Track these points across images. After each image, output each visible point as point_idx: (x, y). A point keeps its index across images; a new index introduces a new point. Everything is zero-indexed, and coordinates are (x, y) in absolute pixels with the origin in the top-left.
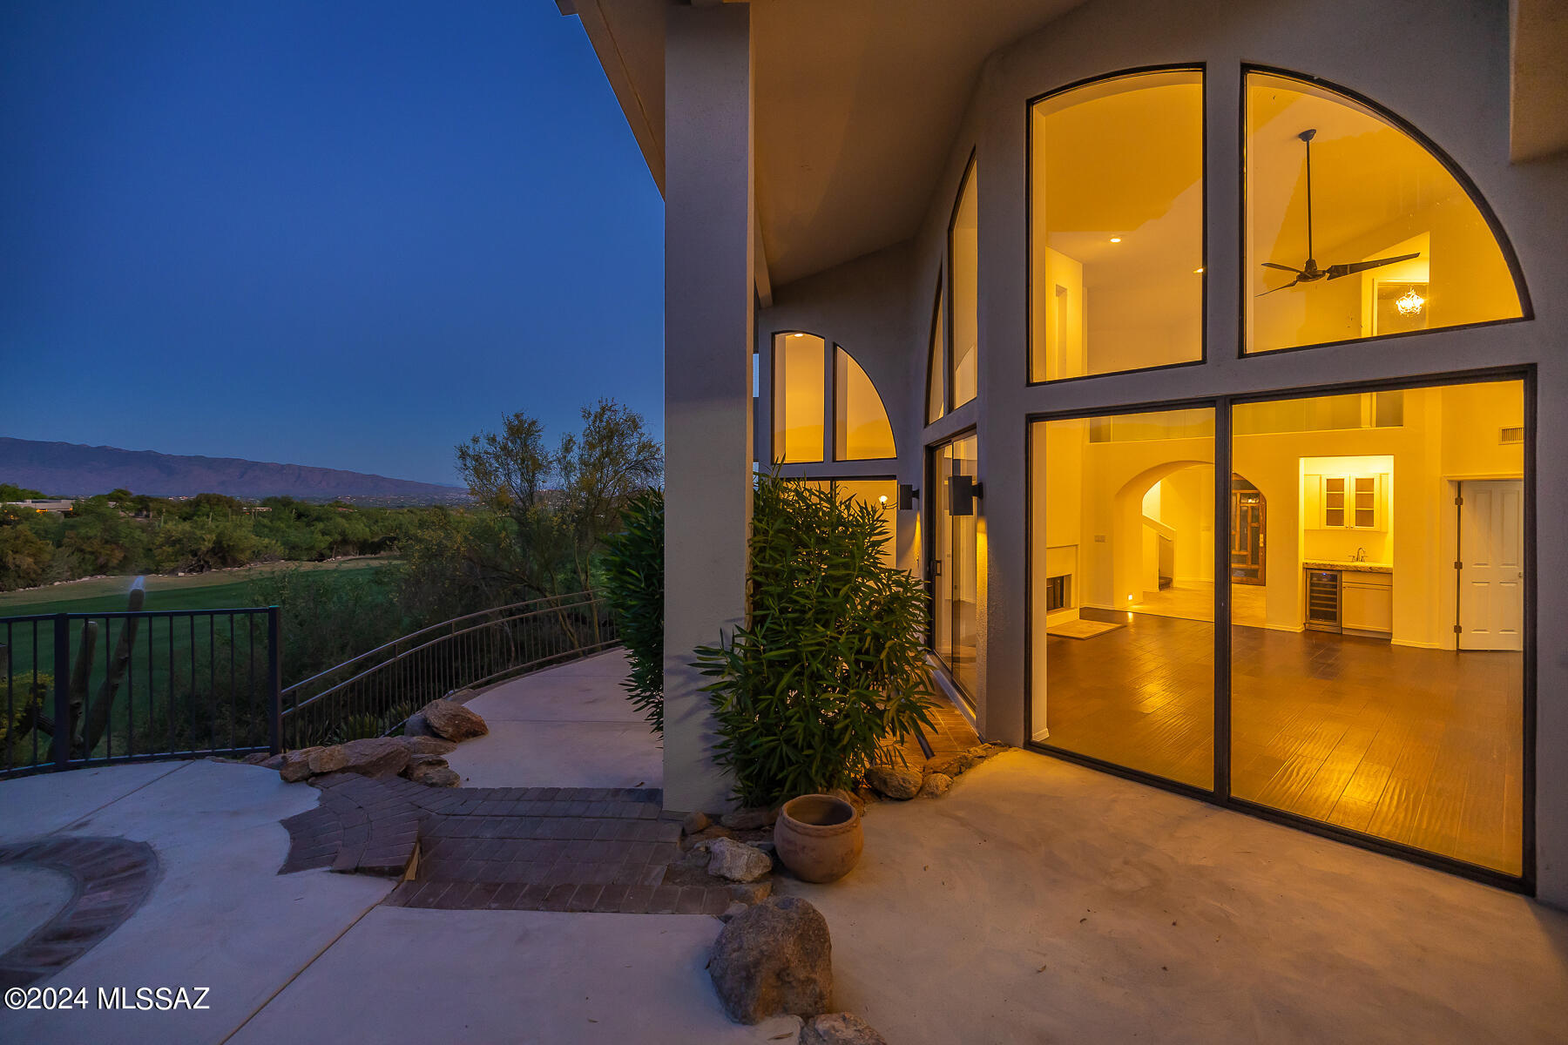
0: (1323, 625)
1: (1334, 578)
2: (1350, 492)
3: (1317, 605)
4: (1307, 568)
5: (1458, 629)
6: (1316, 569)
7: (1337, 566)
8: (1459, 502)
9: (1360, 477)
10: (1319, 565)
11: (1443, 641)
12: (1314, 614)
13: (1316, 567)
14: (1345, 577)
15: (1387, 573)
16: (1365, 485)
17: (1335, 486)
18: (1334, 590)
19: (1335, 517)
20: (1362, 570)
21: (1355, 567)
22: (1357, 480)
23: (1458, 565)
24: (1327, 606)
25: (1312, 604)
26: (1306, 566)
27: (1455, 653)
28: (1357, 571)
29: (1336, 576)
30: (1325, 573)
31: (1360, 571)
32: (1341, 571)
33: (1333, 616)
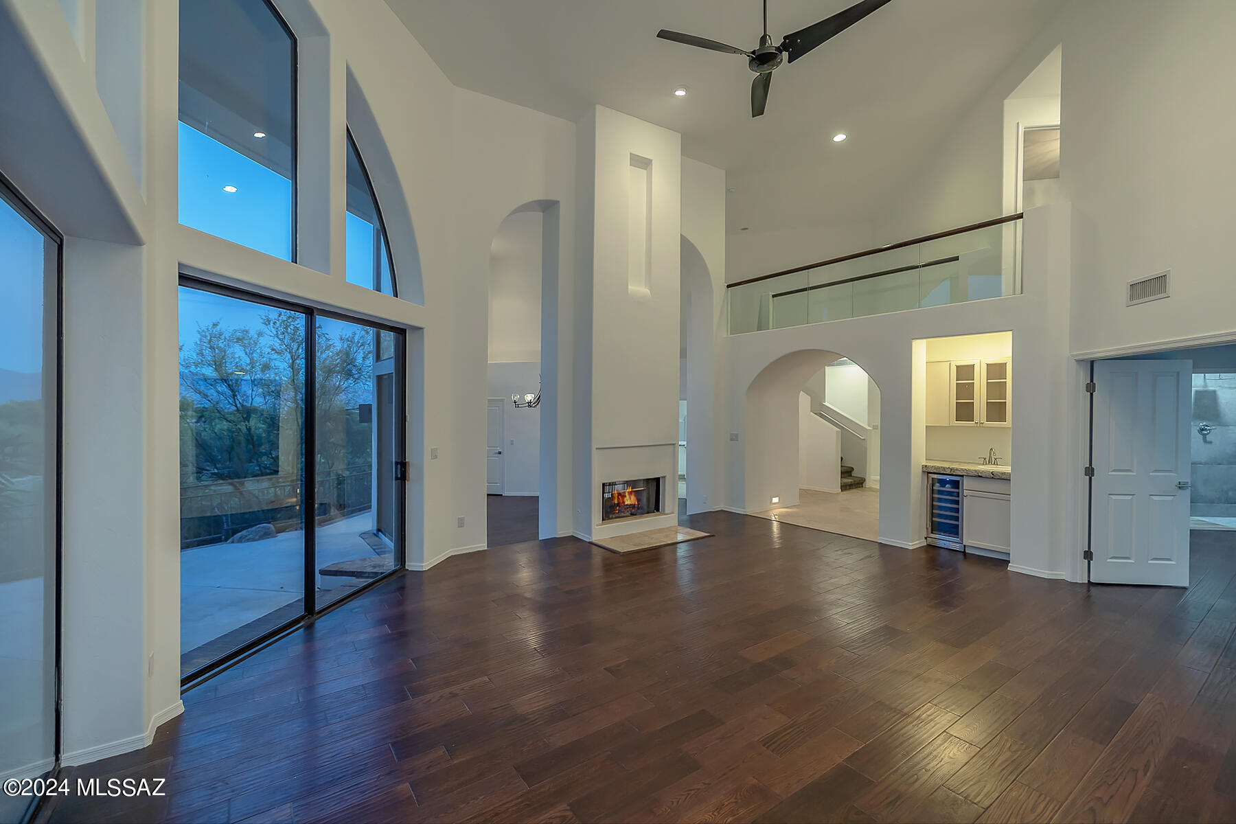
0: (945, 541)
1: (956, 484)
2: (980, 380)
3: (940, 516)
4: (927, 472)
5: (1088, 555)
6: (935, 473)
7: (957, 470)
8: (1091, 388)
9: (992, 362)
10: (939, 468)
11: (1071, 571)
12: (935, 527)
13: (935, 471)
14: (967, 484)
15: (1004, 479)
16: (996, 372)
17: (965, 372)
18: (956, 498)
19: (964, 411)
20: (983, 475)
21: (976, 471)
22: (988, 365)
23: (1090, 472)
24: (947, 517)
25: (933, 515)
26: (924, 470)
27: (1086, 587)
28: (979, 476)
29: (958, 481)
30: (948, 478)
31: (981, 477)
32: (962, 476)
33: (955, 530)
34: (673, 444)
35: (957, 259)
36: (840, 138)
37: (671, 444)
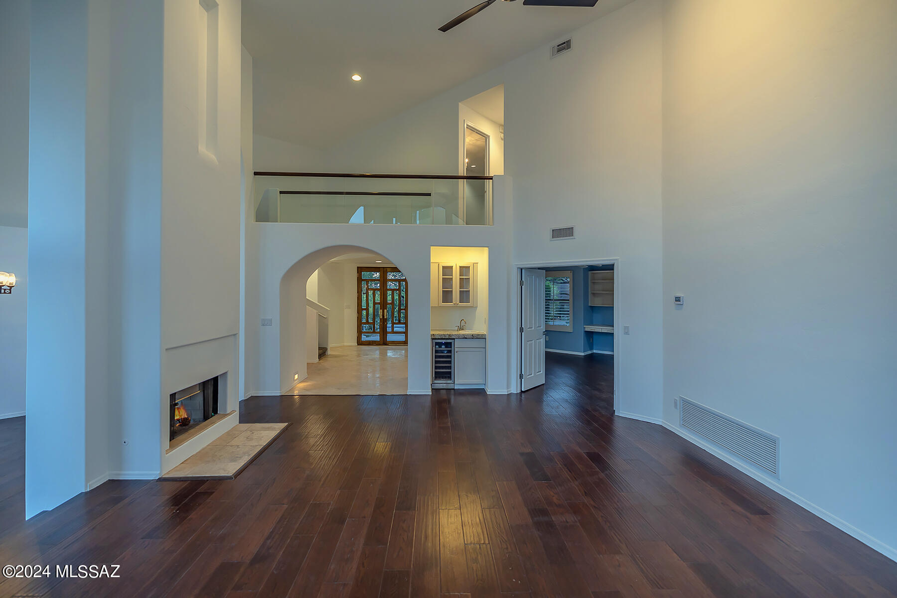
0: (442, 384)
1: (448, 345)
2: (456, 276)
3: (440, 368)
4: (433, 339)
5: (521, 375)
6: (439, 339)
7: (450, 335)
8: (522, 283)
9: (462, 265)
10: (442, 335)
12: (438, 375)
13: (439, 337)
14: (458, 344)
15: (481, 337)
16: (464, 270)
17: (447, 270)
18: (450, 354)
19: (447, 296)
21: (463, 335)
22: (460, 267)
23: (521, 330)
24: (446, 368)
25: (436, 368)
26: (433, 337)
27: (518, 395)
28: (465, 338)
29: (451, 343)
30: (443, 341)
31: (466, 338)
32: (454, 339)
33: (448, 376)
34: (234, 335)
35: (429, 195)
36: (357, 78)
37: (232, 335)
